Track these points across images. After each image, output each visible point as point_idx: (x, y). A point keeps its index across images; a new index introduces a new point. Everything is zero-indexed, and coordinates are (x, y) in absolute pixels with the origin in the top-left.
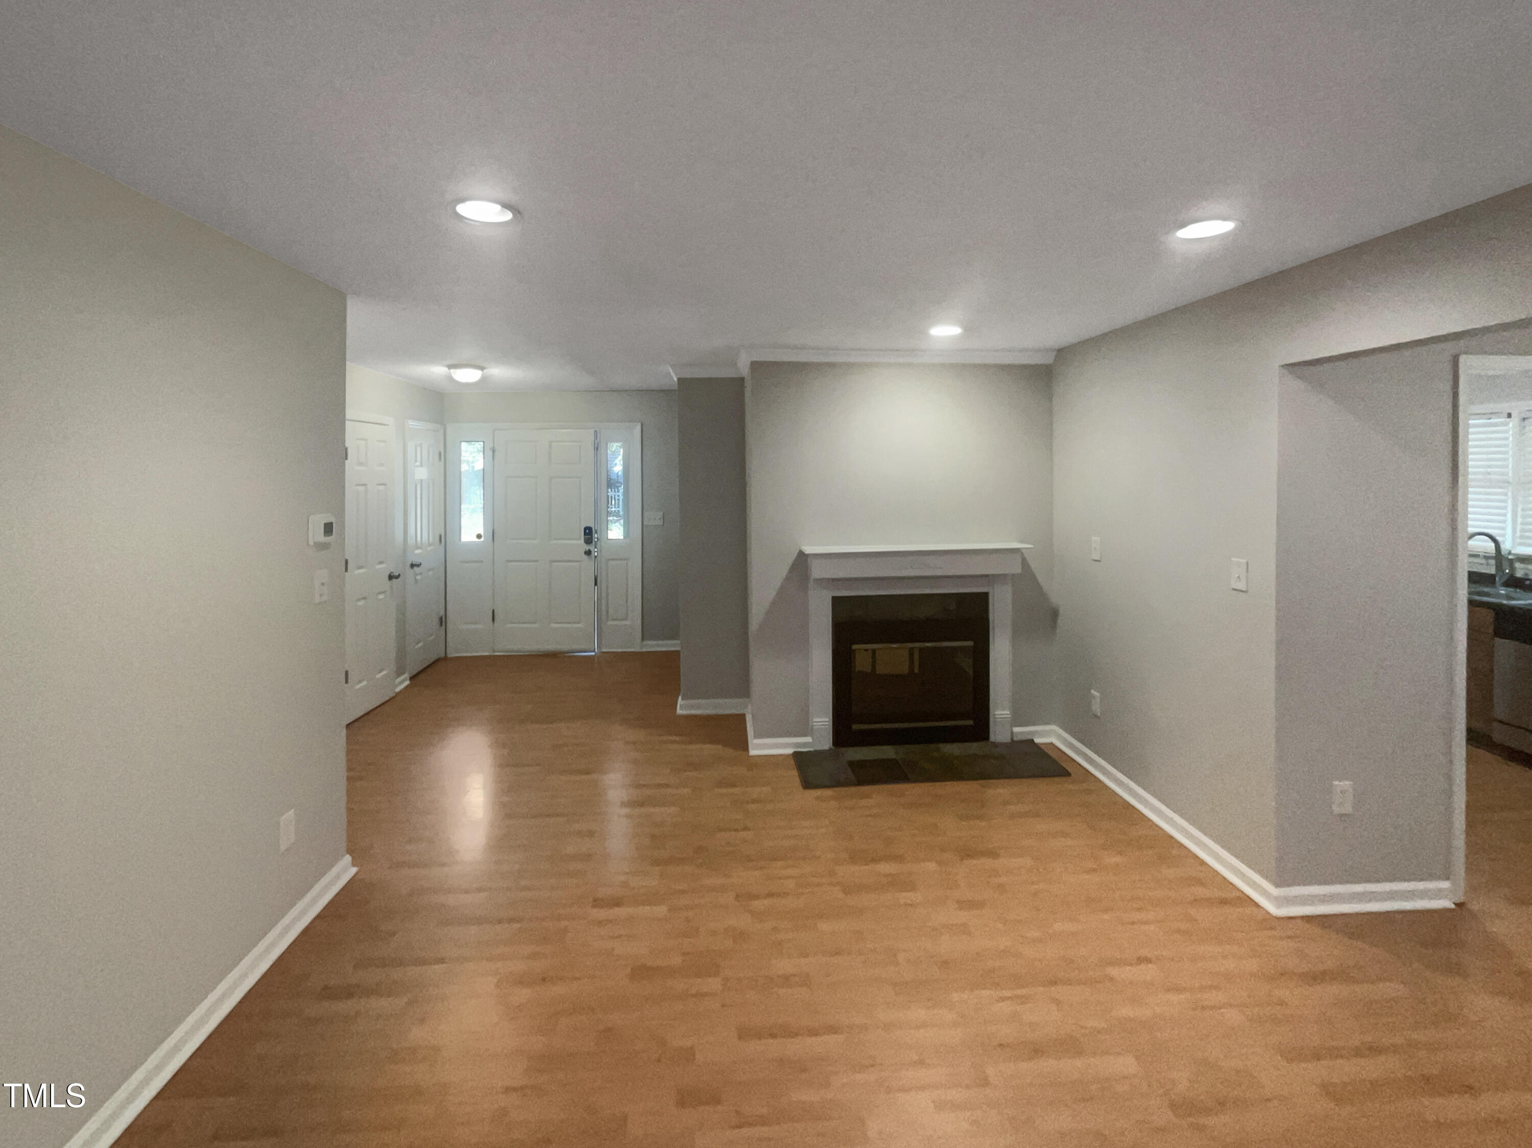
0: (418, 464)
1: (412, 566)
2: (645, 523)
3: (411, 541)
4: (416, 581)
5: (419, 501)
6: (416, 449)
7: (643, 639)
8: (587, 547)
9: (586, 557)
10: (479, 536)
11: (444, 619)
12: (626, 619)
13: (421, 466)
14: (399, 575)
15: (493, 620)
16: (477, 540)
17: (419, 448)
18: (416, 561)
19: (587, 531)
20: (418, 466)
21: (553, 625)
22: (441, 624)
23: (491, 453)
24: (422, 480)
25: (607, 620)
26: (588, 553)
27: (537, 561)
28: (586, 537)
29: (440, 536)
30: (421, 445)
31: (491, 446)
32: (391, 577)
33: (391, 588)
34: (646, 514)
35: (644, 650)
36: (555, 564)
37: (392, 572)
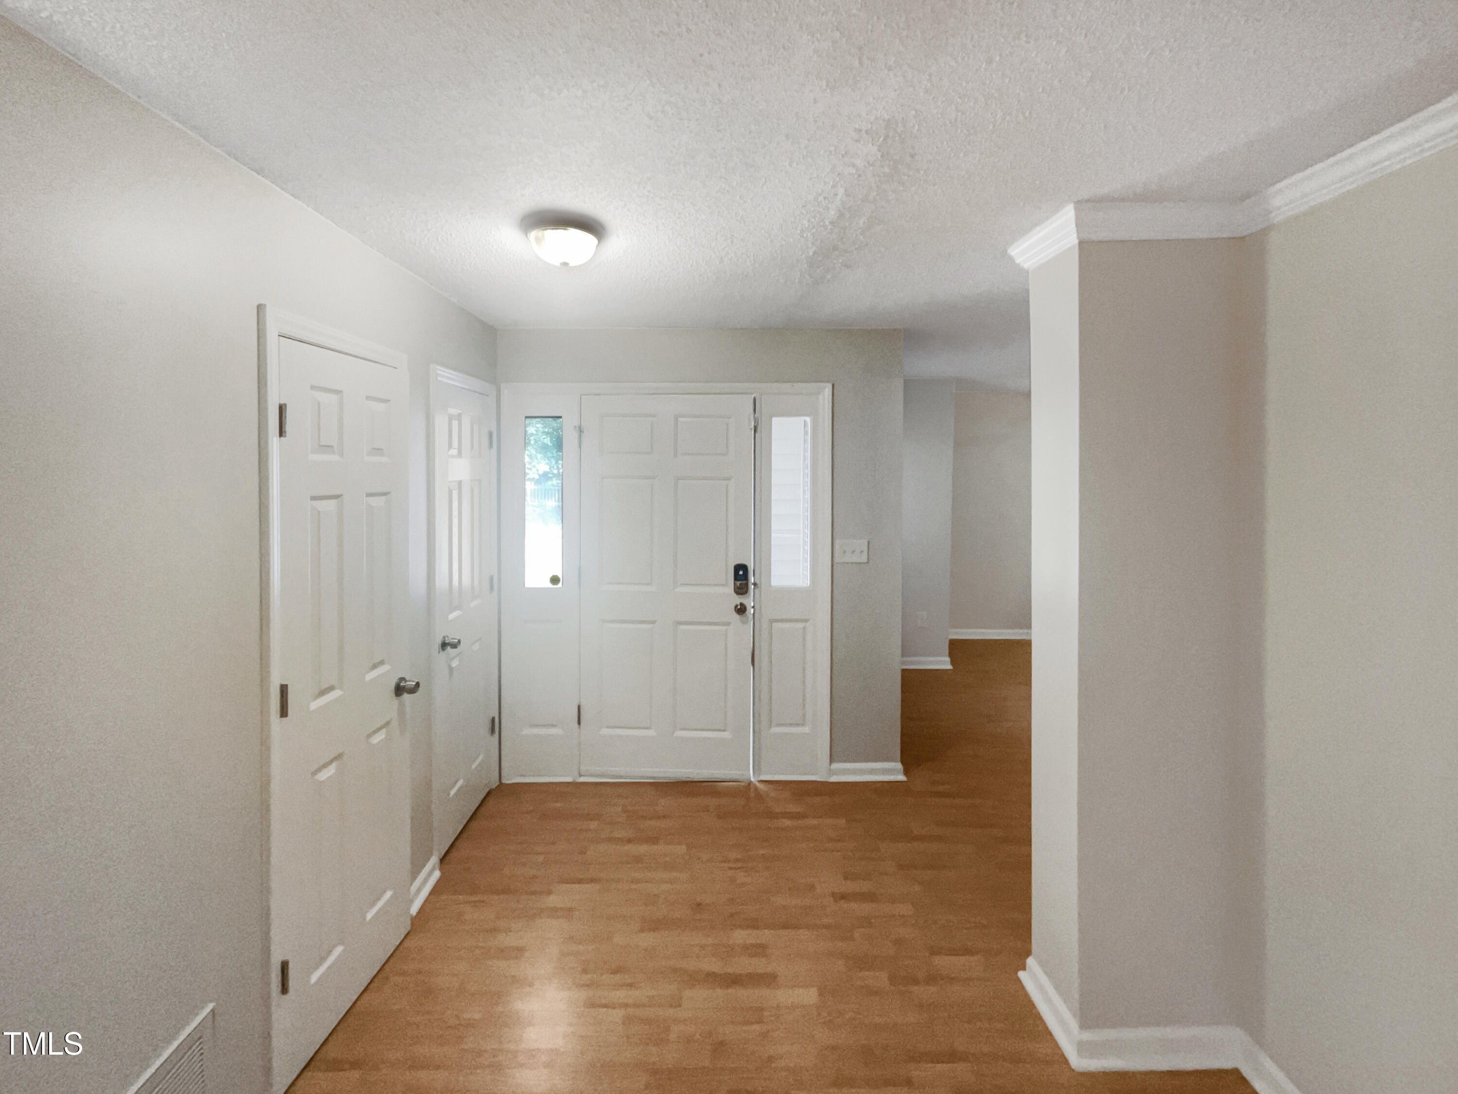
0: (454, 452)
1: (444, 645)
2: (837, 560)
3: (441, 581)
4: (451, 669)
5: (455, 521)
6: (450, 424)
7: (832, 760)
8: (738, 600)
9: (737, 617)
10: (555, 580)
11: (497, 720)
12: (803, 725)
13: (460, 454)
14: (418, 685)
15: (579, 723)
16: (550, 586)
17: (455, 423)
18: (452, 637)
19: (741, 573)
20: (452, 456)
21: (679, 733)
22: (493, 731)
23: (575, 435)
24: (460, 483)
25: (770, 727)
26: (741, 610)
27: (654, 622)
28: (738, 583)
29: (492, 579)
30: (459, 417)
31: (577, 423)
32: (399, 690)
33: (401, 713)
34: (837, 542)
35: (834, 779)
36: (683, 627)
37: (402, 679)
